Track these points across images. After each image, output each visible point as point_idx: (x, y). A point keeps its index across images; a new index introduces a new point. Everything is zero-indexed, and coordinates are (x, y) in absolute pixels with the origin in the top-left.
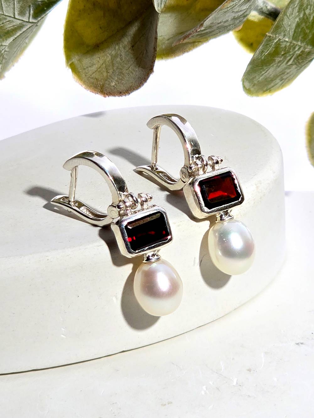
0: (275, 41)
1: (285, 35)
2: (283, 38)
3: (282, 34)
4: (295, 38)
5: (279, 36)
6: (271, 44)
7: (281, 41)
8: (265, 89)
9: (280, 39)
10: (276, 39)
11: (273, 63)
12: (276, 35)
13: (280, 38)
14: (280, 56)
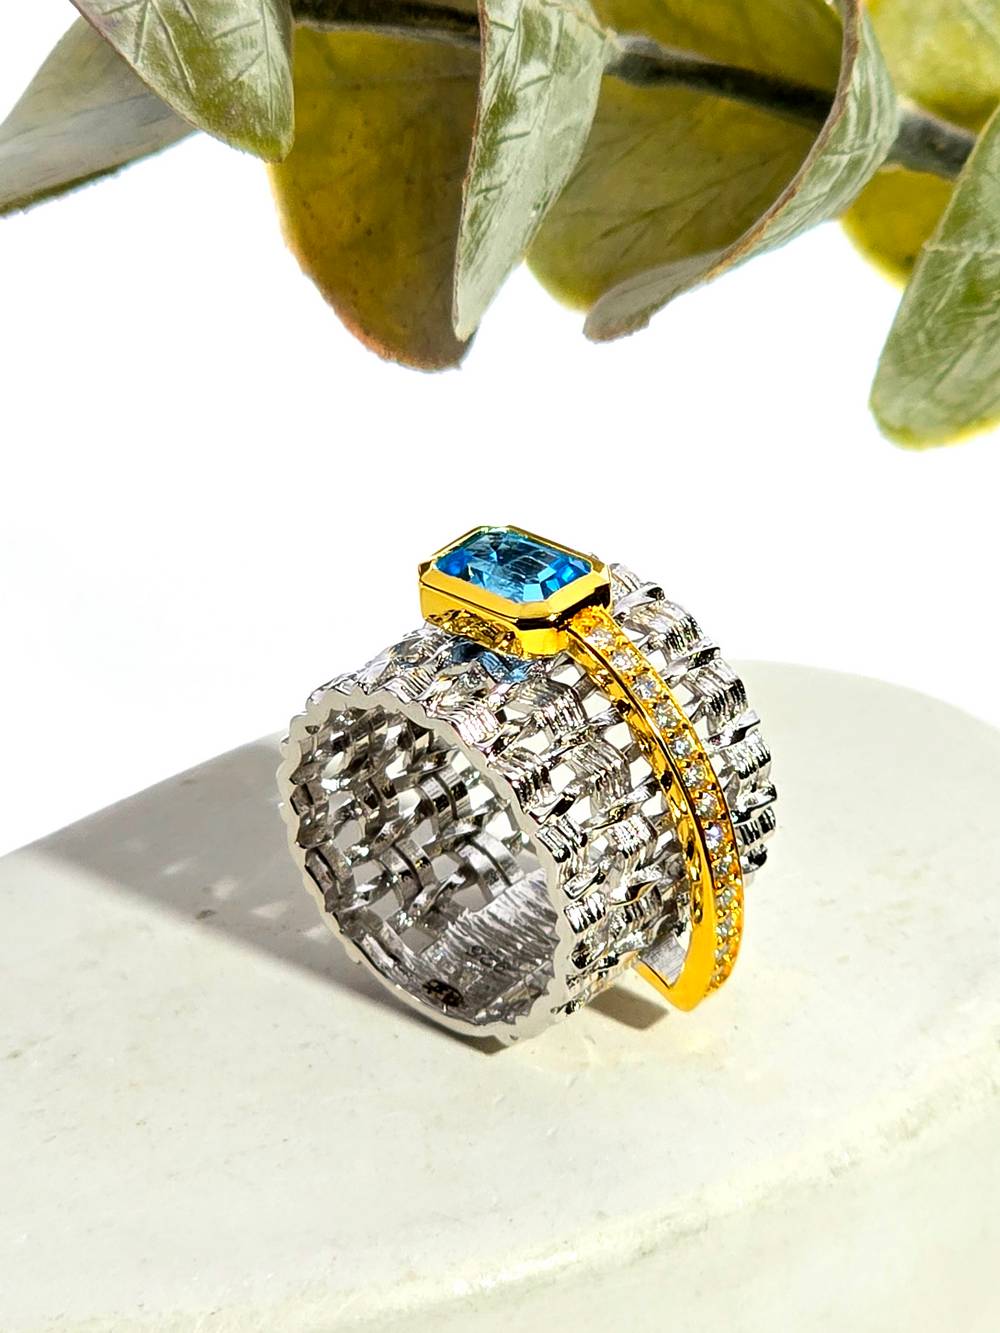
0: (963, 263)
1: (992, 239)
2: (987, 249)
3: (984, 235)
5: (971, 246)
6: (947, 275)
7: (983, 258)
8: (962, 416)
9: (976, 256)
10: (960, 255)
11: (971, 334)
12: (958, 242)
13: (976, 248)
14: (987, 306)
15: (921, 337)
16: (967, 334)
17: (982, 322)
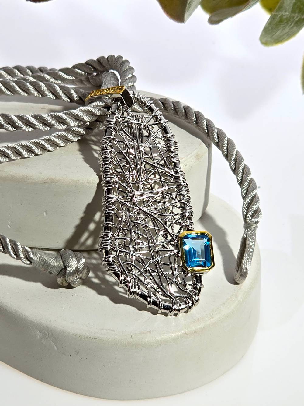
0: (279, 16)
1: (285, 12)
3: (284, 11)
4: (293, 11)
7: (284, 15)
9: (282, 14)
10: (279, 14)
14: (284, 23)
15: (270, 28)
16: (279, 28)
17: (282, 26)
